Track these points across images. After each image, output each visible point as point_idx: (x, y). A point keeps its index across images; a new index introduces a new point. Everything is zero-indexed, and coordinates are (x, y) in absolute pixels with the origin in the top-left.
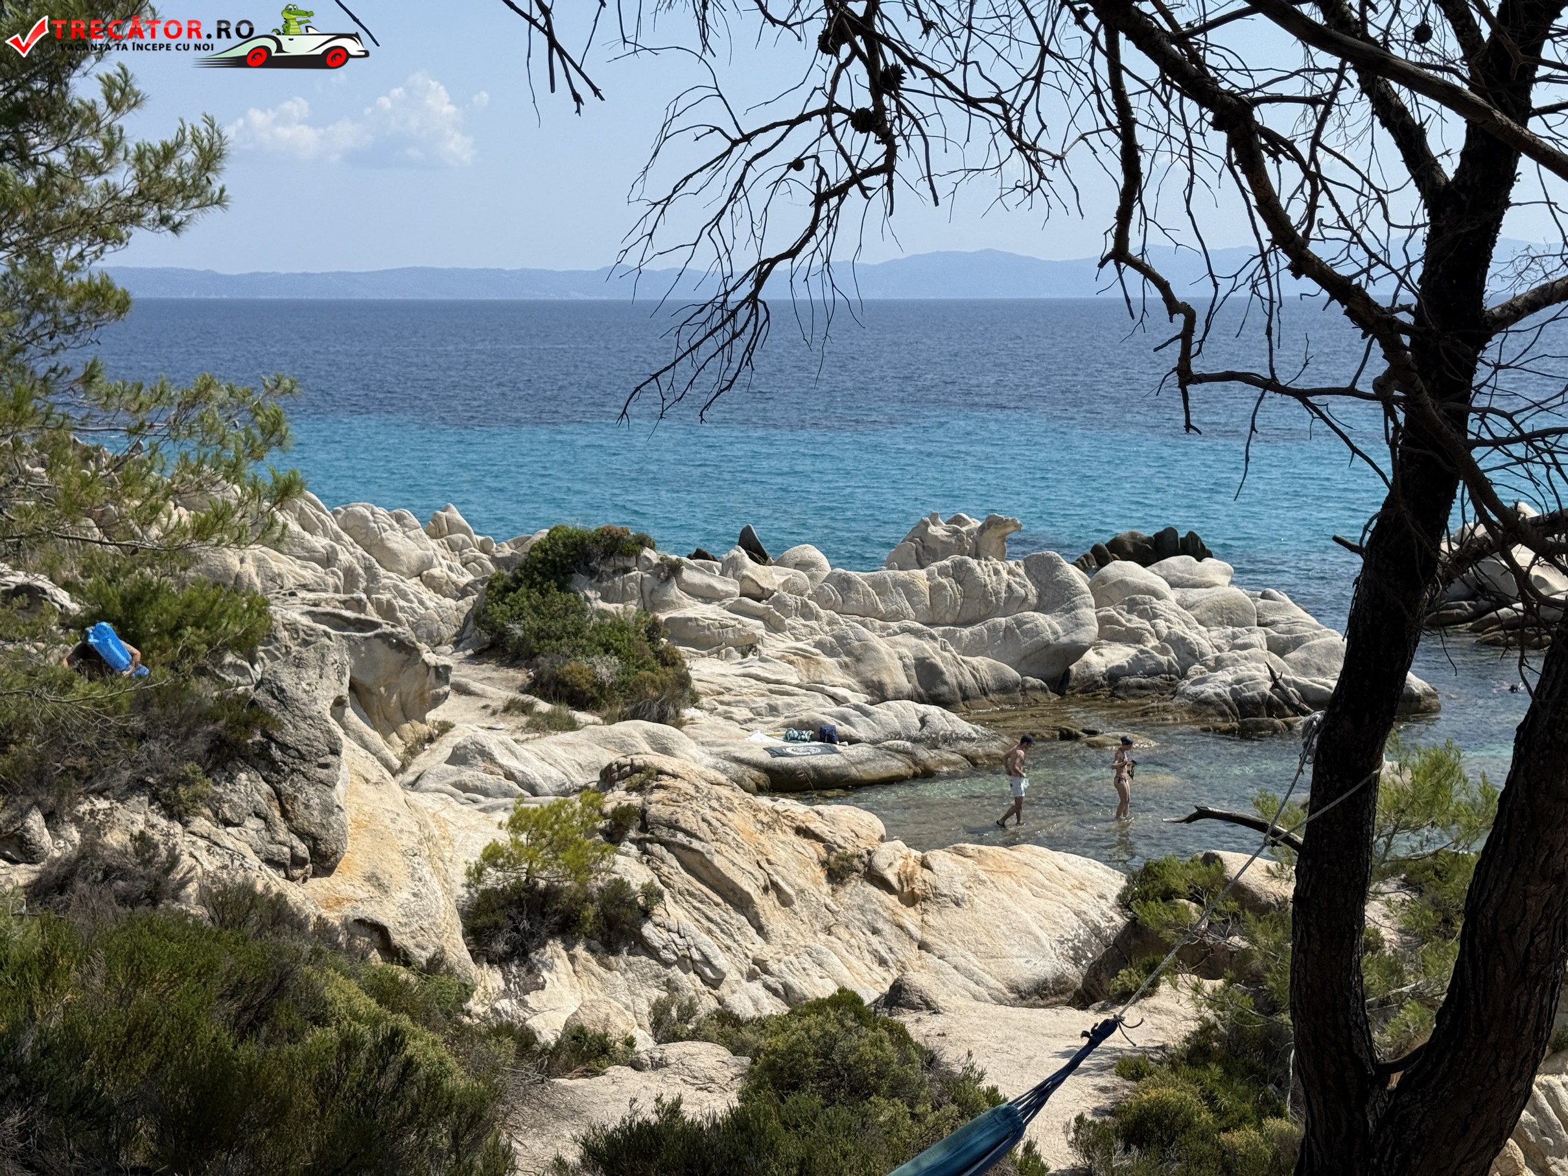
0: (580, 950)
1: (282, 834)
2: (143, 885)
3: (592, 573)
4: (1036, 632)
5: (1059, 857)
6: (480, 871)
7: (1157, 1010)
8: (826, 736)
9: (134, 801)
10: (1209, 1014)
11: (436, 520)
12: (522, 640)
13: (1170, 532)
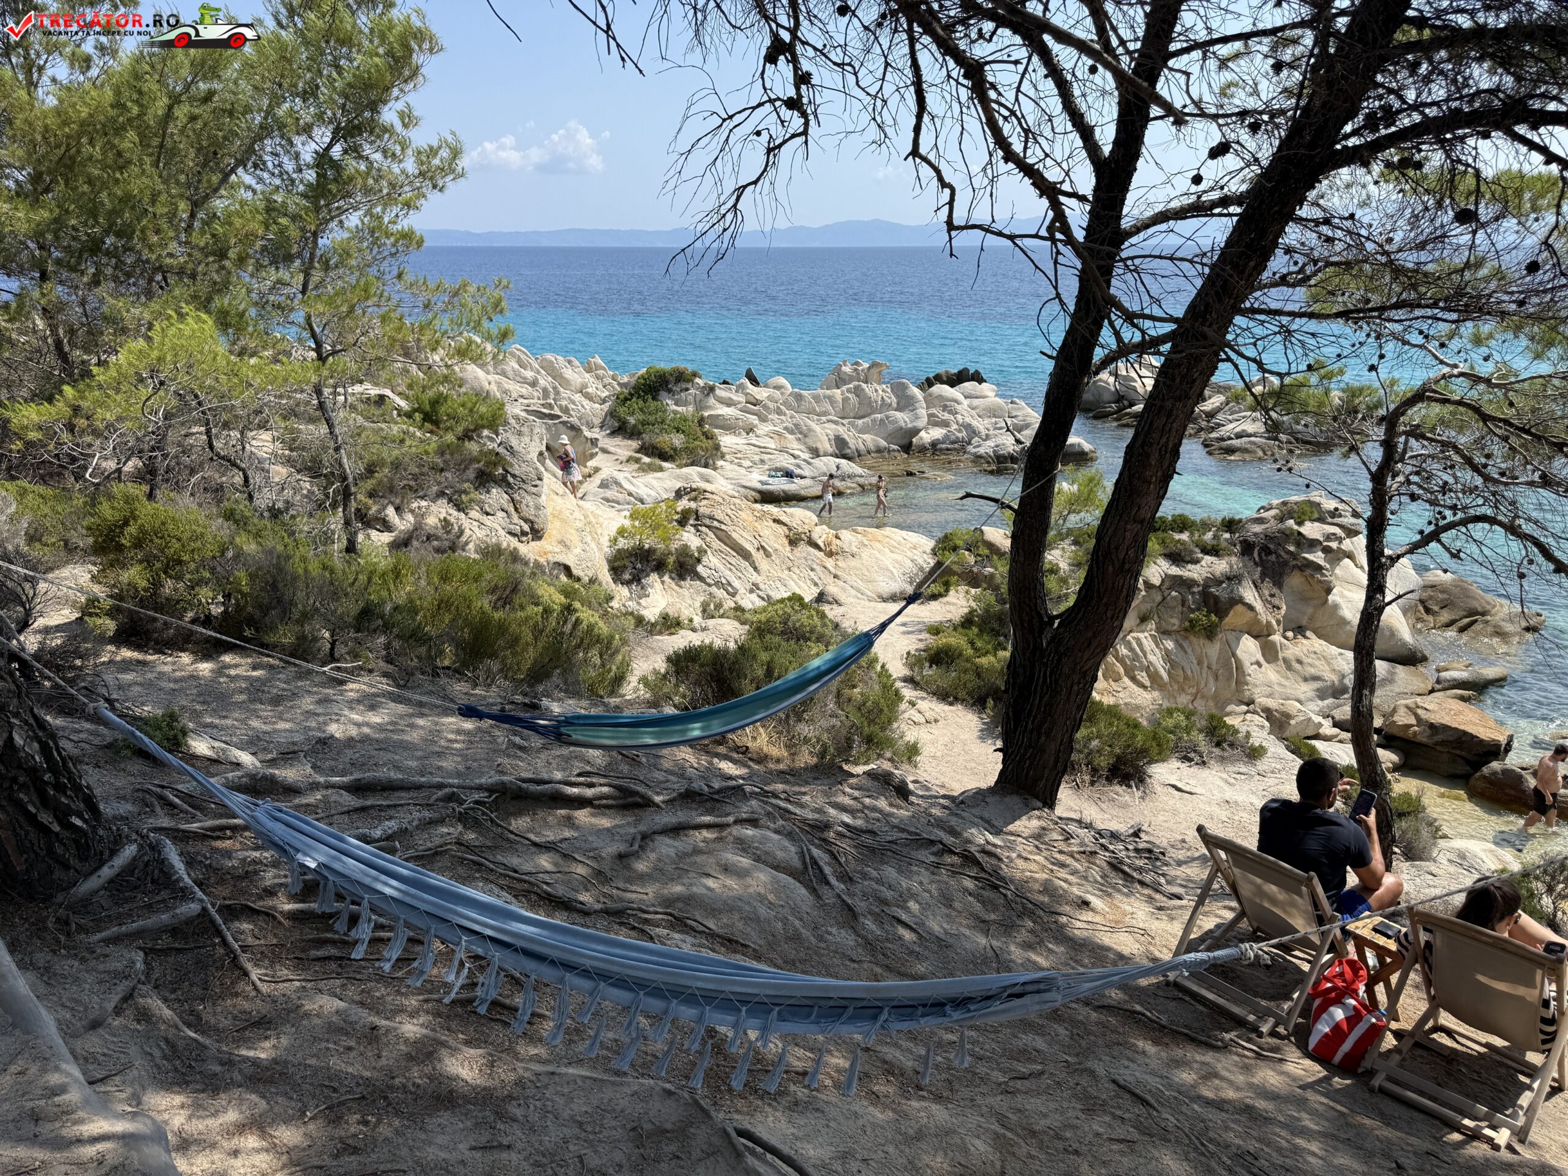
0: (666, 578)
1: (515, 518)
2: (447, 543)
3: (670, 391)
4: (895, 422)
5: (904, 533)
6: (616, 540)
7: (948, 603)
8: (789, 475)
9: (439, 502)
10: (973, 604)
11: (589, 363)
12: (635, 426)
13: (966, 370)
